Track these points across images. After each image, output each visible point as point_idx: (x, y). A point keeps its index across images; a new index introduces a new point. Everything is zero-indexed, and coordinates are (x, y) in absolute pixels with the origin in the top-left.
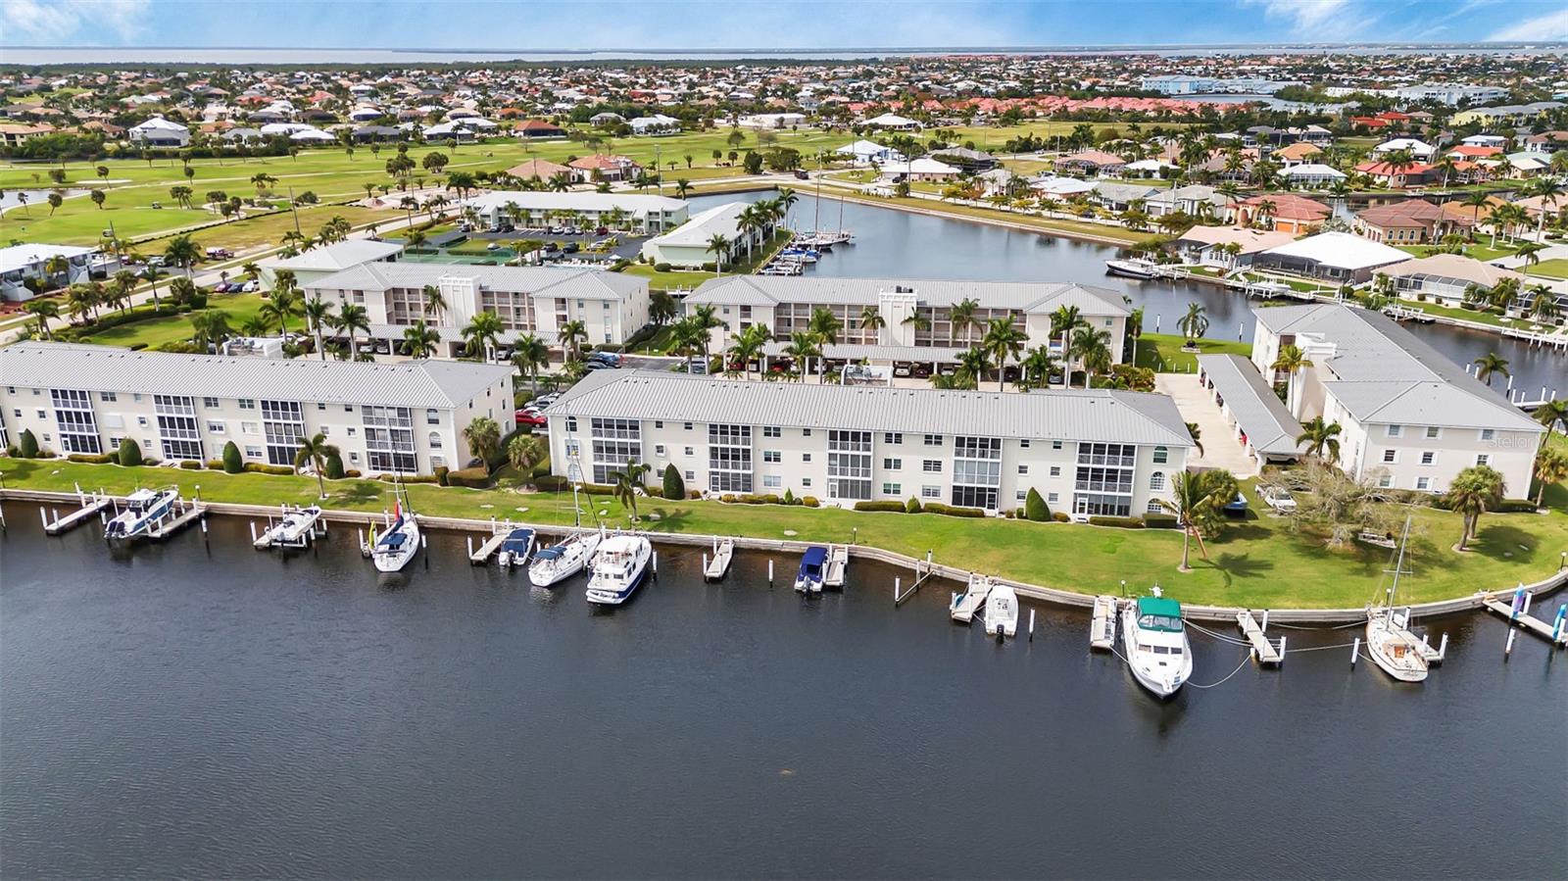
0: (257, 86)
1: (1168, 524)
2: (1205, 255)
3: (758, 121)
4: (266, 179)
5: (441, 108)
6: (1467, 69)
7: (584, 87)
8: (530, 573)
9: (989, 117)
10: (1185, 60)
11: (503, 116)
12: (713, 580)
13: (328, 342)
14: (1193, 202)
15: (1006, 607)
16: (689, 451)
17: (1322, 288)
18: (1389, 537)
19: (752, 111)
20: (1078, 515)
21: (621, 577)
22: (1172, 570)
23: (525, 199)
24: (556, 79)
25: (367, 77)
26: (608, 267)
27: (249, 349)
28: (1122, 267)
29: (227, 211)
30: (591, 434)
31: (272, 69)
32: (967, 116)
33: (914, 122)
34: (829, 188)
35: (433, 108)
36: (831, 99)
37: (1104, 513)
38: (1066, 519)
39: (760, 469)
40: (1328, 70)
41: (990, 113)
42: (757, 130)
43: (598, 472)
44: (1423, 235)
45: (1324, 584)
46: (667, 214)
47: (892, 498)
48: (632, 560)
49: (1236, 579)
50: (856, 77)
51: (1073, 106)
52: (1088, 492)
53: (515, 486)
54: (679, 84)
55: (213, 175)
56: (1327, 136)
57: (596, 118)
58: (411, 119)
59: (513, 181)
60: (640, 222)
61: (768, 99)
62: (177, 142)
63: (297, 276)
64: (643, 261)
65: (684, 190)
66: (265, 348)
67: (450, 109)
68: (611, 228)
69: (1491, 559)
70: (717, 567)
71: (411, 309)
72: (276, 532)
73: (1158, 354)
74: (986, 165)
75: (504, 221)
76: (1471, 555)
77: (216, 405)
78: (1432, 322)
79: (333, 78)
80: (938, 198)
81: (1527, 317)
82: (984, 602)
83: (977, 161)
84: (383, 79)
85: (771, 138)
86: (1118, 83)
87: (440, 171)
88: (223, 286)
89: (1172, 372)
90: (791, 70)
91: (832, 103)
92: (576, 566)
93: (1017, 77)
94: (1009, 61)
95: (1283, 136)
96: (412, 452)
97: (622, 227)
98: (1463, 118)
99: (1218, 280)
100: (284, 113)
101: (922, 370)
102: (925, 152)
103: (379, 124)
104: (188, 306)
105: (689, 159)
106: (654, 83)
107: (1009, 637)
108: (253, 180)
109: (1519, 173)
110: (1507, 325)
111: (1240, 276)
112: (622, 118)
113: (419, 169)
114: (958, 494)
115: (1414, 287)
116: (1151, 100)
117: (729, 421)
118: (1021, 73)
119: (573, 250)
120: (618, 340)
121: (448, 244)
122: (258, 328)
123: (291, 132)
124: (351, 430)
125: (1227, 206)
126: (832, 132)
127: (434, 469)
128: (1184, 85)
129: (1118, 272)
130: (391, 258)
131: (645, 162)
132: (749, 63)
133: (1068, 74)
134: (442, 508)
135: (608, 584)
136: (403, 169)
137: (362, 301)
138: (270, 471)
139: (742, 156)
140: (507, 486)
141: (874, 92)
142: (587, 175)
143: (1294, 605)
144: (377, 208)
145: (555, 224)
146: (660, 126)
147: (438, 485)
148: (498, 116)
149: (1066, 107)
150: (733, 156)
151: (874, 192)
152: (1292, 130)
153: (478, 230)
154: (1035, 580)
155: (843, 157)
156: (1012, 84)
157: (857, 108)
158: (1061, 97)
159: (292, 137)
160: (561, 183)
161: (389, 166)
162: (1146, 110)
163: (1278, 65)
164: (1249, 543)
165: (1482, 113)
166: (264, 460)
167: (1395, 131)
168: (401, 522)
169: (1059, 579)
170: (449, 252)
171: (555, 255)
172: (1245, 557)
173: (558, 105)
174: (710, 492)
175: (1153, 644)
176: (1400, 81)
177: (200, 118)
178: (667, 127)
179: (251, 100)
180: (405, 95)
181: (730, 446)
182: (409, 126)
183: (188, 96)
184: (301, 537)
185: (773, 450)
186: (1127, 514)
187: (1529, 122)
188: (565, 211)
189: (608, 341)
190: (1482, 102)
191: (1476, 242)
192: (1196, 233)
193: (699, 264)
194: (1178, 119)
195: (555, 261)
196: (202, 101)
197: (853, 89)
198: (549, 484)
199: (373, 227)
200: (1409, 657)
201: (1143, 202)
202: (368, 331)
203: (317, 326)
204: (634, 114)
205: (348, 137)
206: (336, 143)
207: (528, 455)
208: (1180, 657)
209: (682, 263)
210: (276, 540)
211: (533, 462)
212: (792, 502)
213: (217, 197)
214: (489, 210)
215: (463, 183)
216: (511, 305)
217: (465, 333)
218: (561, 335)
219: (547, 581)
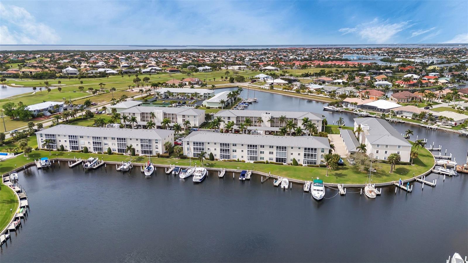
0: (93, 57)
1: (325, 166)
2: (349, 105)
3: (233, 68)
4: (103, 84)
5: (146, 64)
7: (185, 58)
9: (298, 67)
10: (357, 49)
11: (163, 66)
12: (221, 178)
13: (127, 125)
14: (348, 91)
15: (286, 183)
16: (215, 149)
17: (377, 114)
18: (375, 169)
19: (232, 65)
20: (305, 164)
21: (200, 176)
22: (324, 176)
23: (172, 90)
24: (177, 55)
25: (124, 55)
26: (194, 107)
28: (327, 108)
29: (94, 93)
30: (193, 145)
31: (97, 52)
32: (292, 66)
33: (277, 68)
34: (252, 87)
35: (144, 64)
36: (254, 61)
37: (310, 164)
38: (302, 165)
39: (232, 154)
40: (398, 53)
41: (298, 65)
42: (233, 70)
43: (194, 155)
44: (407, 100)
46: (209, 94)
47: (262, 161)
48: (203, 172)
49: (339, 178)
50: (261, 55)
51: (322, 63)
52: (307, 159)
53: (175, 158)
54: (211, 57)
55: (88, 83)
56: (391, 73)
57: (189, 67)
58: (138, 67)
59: (167, 85)
60: (202, 96)
61: (236, 61)
62: (76, 74)
63: (117, 110)
64: (203, 106)
65: (213, 88)
67: (148, 64)
68: (194, 98)
69: (397, 174)
70: (222, 175)
71: (146, 118)
72: (122, 167)
73: (331, 130)
74: (295, 81)
75: (166, 96)
76: (392, 173)
77: (106, 139)
78: (404, 123)
79: (114, 55)
80: (281, 90)
81: (428, 121)
82: (281, 182)
83: (292, 80)
84: (128, 55)
85: (237, 73)
86: (336, 56)
87: (147, 82)
88: (97, 112)
89: (334, 134)
90: (243, 52)
91: (254, 63)
92: (190, 174)
93: (308, 55)
94: (306, 49)
95: (379, 73)
96: (152, 150)
97: (197, 97)
98: (431, 68)
99: (351, 111)
100: (102, 65)
102: (279, 77)
103: (129, 69)
104: (90, 117)
105: (214, 79)
106: (204, 56)
107: (286, 189)
108: (99, 84)
109: (441, 84)
110: (422, 123)
111: (357, 111)
112: (196, 67)
113: (142, 81)
114: (277, 159)
116: (344, 62)
117: (225, 142)
118: (309, 53)
119: (185, 103)
120: (197, 125)
121: (153, 101)
123: (105, 70)
124: (137, 145)
125: (357, 92)
126: (254, 71)
127: (156, 154)
128: (355, 57)
129: (326, 109)
130: (139, 105)
131: (202, 80)
132: (232, 50)
133: (322, 54)
134: (159, 162)
135: (197, 178)
136: (138, 81)
137: (135, 116)
138: (118, 154)
139: (229, 78)
140: (173, 158)
141: (266, 59)
142: (187, 83)
144: (132, 92)
145: (180, 97)
146: (206, 69)
147: (157, 157)
148: (161, 66)
150: (226, 78)
151: (264, 88)
152: (381, 71)
153: (160, 98)
154: (293, 178)
155: (256, 78)
156: (306, 57)
157: (261, 64)
158: (319, 61)
159: (106, 72)
160: (181, 86)
161: (134, 80)
162: (342, 65)
163: (384, 51)
164: (343, 171)
165: (436, 66)
166: (117, 152)
167: (410, 72)
168: (150, 165)
169: (299, 177)
170: (153, 104)
171: (180, 104)
172: (341, 173)
173: (178, 63)
174: (220, 159)
175: (316, 189)
176: (417, 56)
177: (80, 67)
178: (208, 69)
179: (93, 62)
180: (135, 60)
181: (225, 148)
182: (138, 69)
183: (75, 60)
184: (127, 168)
185: (235, 149)
186: (315, 165)
187: (449, 69)
188: (182, 93)
189: (195, 126)
190: (438, 63)
191: (421, 102)
192: (347, 100)
193: (217, 107)
194: (351, 68)
195: (180, 106)
196: (80, 62)
197: (261, 58)
198: (183, 157)
199: (133, 97)
200: (372, 193)
201: (335, 91)
202: (137, 123)
203: (125, 122)
204: (199, 66)
205: (121, 72)
206: (118, 74)
207: (179, 150)
208: (322, 192)
209: (213, 107)
210: (122, 169)
211: (180, 152)
212: (239, 161)
213: (91, 89)
214: (162, 93)
215: (155, 85)
216: (171, 117)
217: (162, 123)
218: (184, 124)
219: (183, 177)
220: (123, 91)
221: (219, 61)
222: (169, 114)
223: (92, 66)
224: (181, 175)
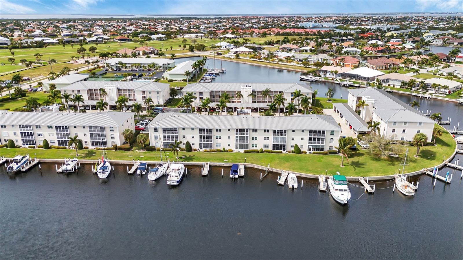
0: (29, 26)
1: (335, 153)
2: (328, 74)
3: (190, 36)
4: (39, 55)
5: (91, 32)
6: (386, 20)
7: (135, 26)
8: (148, 177)
9: (257, 35)
10: (309, 18)
11: (111, 35)
12: (205, 176)
13: (70, 106)
14: (321, 59)
15: (294, 180)
16: (193, 137)
17: (361, 83)
18: (396, 154)
19: (188, 33)
20: (309, 151)
21: (177, 176)
22: (340, 166)
23: (124, 60)
24: (125, 23)
25: (65, 23)
26: (153, 81)
27: (48, 110)
28: (304, 78)
29: (28, 65)
30: (162, 133)
31: (33, 21)
32: (251, 34)
33: (236, 36)
35: (88, 32)
36: (210, 29)
37: (317, 150)
38: (306, 153)
39: (215, 142)
40: (349, 21)
41: (257, 33)
42: (190, 39)
43: (165, 145)
44: (386, 67)
45: (381, 168)
46: (169, 64)
47: (255, 149)
48: (180, 171)
49: (357, 168)
50: (216, 23)
51: (281, 31)
52: (312, 144)
53: (138, 149)
54: (163, 25)
55: (20, 54)
56: (353, 39)
57: (140, 35)
58: (82, 36)
59: (118, 55)
60: (161, 67)
61: (191, 29)
62: (6, 44)
63: (56, 86)
64: (164, 79)
65: (173, 57)
66: (53, 109)
67: (94, 33)
68: (152, 69)
69: (424, 159)
70: (206, 172)
71: (95, 95)
72: (64, 167)
73: (321, 103)
74: (260, 49)
75: (118, 67)
76: (419, 158)
77: (40, 128)
78: (393, 92)
79: (54, 23)
80: (248, 59)
81: (418, 90)
82: (287, 178)
83: (257, 48)
84: (70, 24)
85: (195, 41)
86: (292, 24)
87: (94, 52)
88: (31, 89)
89: (325, 108)
90: (196, 21)
91: (211, 31)
92: (162, 174)
93: (263, 23)
94: (260, 18)
95: (342, 40)
96: (105, 140)
97: (155, 68)
98: (388, 34)
99: (332, 81)
100: (40, 34)
101: (255, 110)
102: (241, 45)
103: (72, 37)
104: (20, 96)
105: (172, 48)
106: (156, 24)
107: (296, 188)
108: (35, 55)
109: (407, 49)
110: (413, 92)
111: (338, 80)
112: (148, 35)
113: (88, 51)
114: (274, 147)
115: (386, 82)
116: (303, 29)
117: (205, 127)
118: (264, 22)
119: (141, 76)
120: (162, 103)
121: (102, 74)
122: (48, 103)
123: (43, 40)
124: (85, 134)
125: (331, 60)
126: (212, 39)
127: (112, 145)
128: (311, 25)
129: (303, 80)
130: (85, 80)
131: (158, 48)
132: (184, 19)
133: (277, 22)
134: (117, 157)
135: (173, 179)
136: (82, 51)
137: (80, 93)
138: (59, 148)
139: (188, 47)
140: (136, 150)
141: (223, 27)
142: (141, 53)
143: (374, 175)
144: (76, 64)
145: (135, 69)
146: (160, 38)
147: (114, 150)
148: (109, 35)
149: (279, 32)
150: (185, 47)
151: (229, 57)
152: (344, 38)
153: (110, 70)
154: (300, 171)
155: (218, 47)
156: (262, 25)
157: (218, 32)
158: (277, 29)
159: (44, 42)
160: (135, 55)
161: (78, 51)
162: (302, 32)
163: (335, 19)
164: (358, 158)
165: (394, 32)
166: (56, 145)
167: (372, 38)
168: (105, 163)
169: (307, 171)
170: (102, 77)
171: (136, 77)
172: (358, 162)
173: (128, 32)
174: (200, 149)
175: (339, 189)
176: (369, 24)
177: (12, 36)
178: (163, 38)
179: (29, 30)
180: (78, 29)
181: (205, 135)
182: (82, 38)
183: (7, 29)
184: (72, 169)
185: (218, 136)
186: (323, 150)
187: (406, 35)
188: (137, 64)
189: (158, 104)
190: (393, 30)
191: (400, 69)
192: (324, 68)
193: (182, 79)
194: (311, 35)
195: (136, 79)
196: (12, 31)
197: (216, 26)
198: (150, 148)
199: (77, 70)
200: (409, 188)
201: (307, 59)
202: (84, 103)
203: (67, 102)
204: (152, 34)
205: (62, 42)
206: (59, 43)
207: (143, 140)
208: (347, 192)
209: (176, 79)
210: (64, 170)
211: (144, 142)
212: (225, 151)
213: (23, 61)
214: (113, 64)
215: (104, 55)
216: (127, 93)
217: (116, 103)
218: (145, 102)
219: (154, 179)
220: (65, 63)
221: (172, 29)
222: (124, 90)
223: (27, 35)
224: (150, 176)
